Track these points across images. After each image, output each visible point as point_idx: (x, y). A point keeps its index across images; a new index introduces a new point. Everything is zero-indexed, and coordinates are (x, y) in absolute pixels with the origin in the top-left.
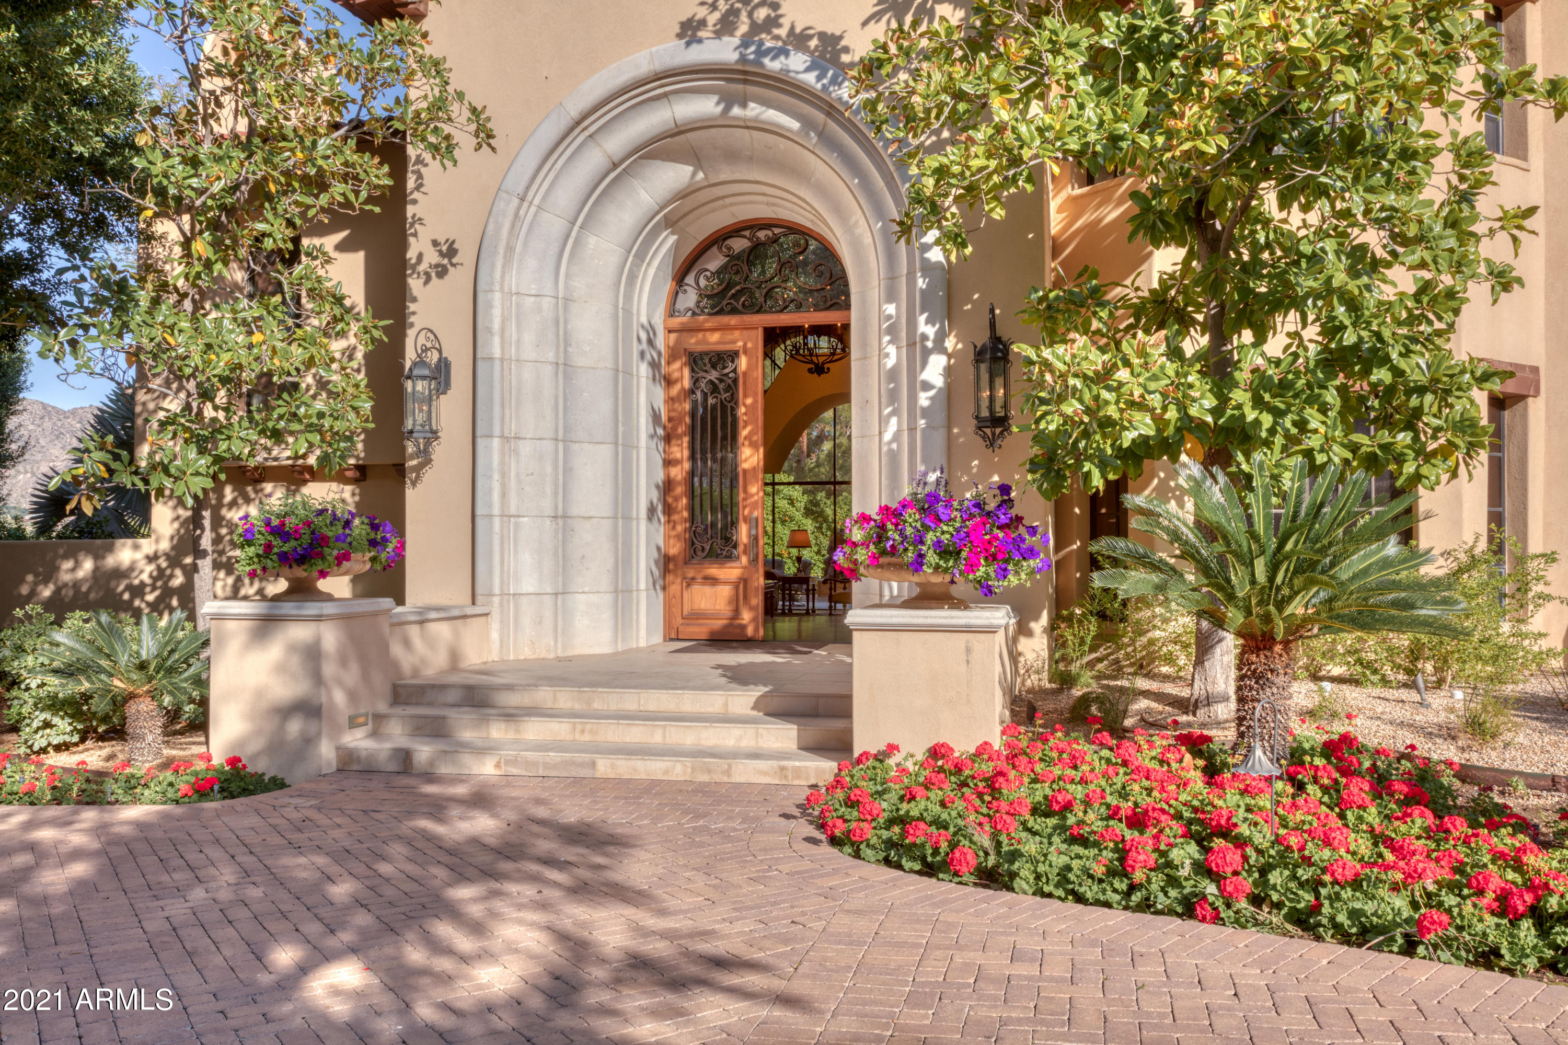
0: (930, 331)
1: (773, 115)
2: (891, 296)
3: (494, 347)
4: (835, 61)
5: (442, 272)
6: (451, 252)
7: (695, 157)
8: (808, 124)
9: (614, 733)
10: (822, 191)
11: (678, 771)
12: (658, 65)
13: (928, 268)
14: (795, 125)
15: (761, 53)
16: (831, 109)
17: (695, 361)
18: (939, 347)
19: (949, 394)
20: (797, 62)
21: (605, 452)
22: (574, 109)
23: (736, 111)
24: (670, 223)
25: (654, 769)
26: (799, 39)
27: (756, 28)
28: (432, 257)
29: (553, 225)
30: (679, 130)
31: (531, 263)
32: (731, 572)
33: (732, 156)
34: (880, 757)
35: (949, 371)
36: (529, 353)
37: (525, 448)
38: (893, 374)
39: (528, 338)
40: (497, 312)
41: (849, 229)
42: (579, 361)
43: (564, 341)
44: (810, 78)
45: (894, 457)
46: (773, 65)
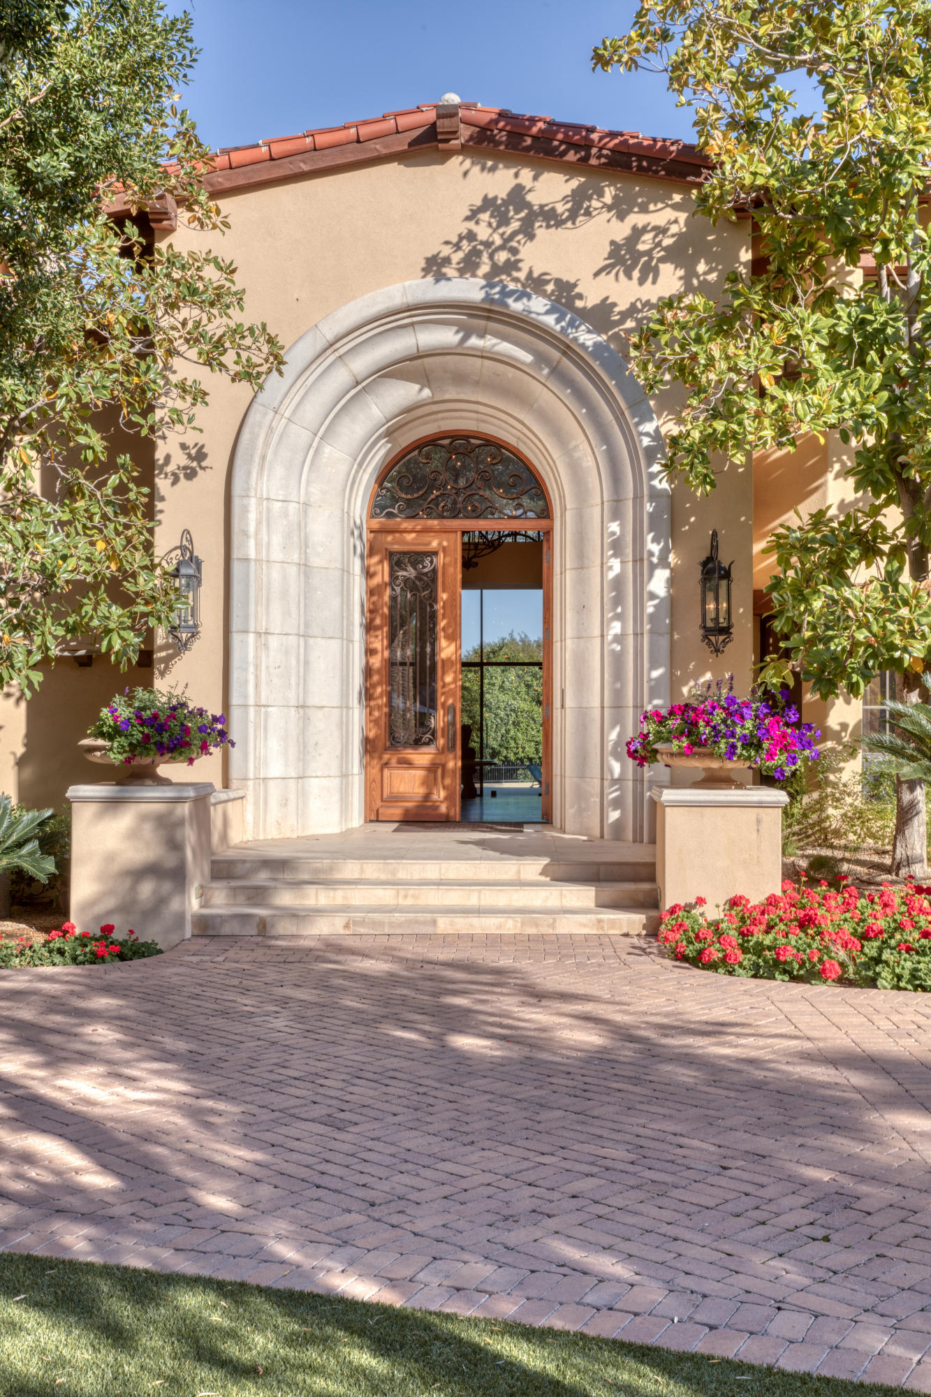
0: (655, 548)
1: (505, 347)
2: (616, 514)
3: (248, 548)
4: (570, 306)
5: (191, 474)
6: (200, 456)
7: (424, 379)
8: (541, 359)
9: (433, 898)
10: (544, 417)
11: (510, 926)
12: (411, 299)
13: (655, 495)
14: (528, 358)
15: (505, 293)
16: (568, 349)
17: (397, 560)
18: (663, 562)
19: (672, 604)
20: (538, 305)
21: (335, 645)
22: (330, 330)
23: (474, 341)
24: (389, 434)
25: (489, 925)
26: (536, 284)
27: (496, 270)
28: (180, 459)
29: (300, 435)
30: (419, 356)
31: (279, 471)
32: (423, 757)
33: (460, 379)
34: (688, 908)
35: (671, 582)
36: (277, 555)
37: (274, 642)
38: (618, 583)
39: (277, 540)
40: (252, 516)
41: (567, 451)
42: (316, 562)
43: (305, 544)
44: (550, 320)
45: (618, 659)
46: (516, 306)
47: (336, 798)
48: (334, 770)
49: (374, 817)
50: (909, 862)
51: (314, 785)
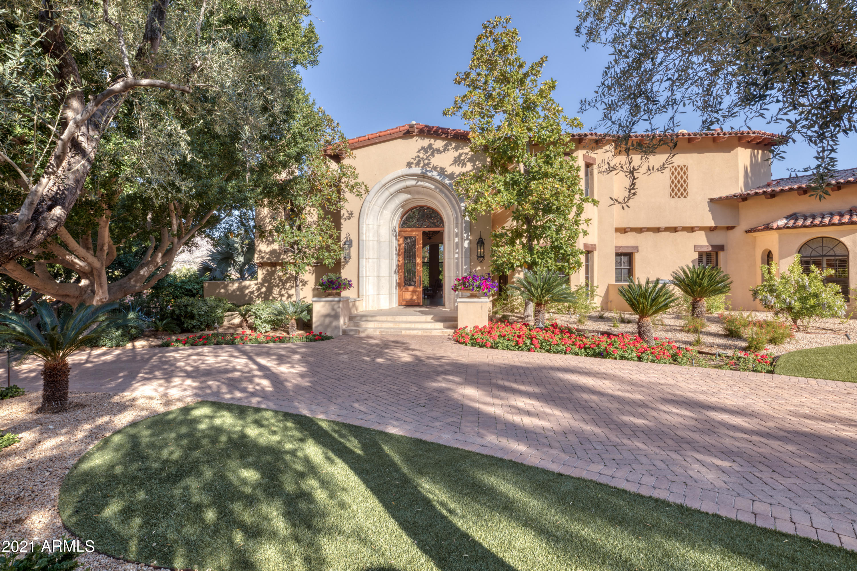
0: (465, 235)
1: (427, 184)
2: (457, 227)
3: (363, 237)
4: (444, 174)
5: (349, 218)
6: (352, 214)
7: (409, 193)
8: (437, 187)
9: (403, 325)
10: (439, 202)
11: (420, 333)
12: (403, 174)
13: (466, 222)
14: (433, 187)
15: (427, 171)
16: (444, 185)
17: (406, 238)
18: (467, 239)
19: (470, 249)
20: (435, 174)
21: (387, 261)
22: (383, 182)
23: (420, 183)
24: (402, 206)
25: (415, 332)
26: (435, 168)
27: (425, 165)
28: (346, 215)
29: (377, 208)
30: (407, 187)
31: (372, 217)
33: (418, 193)
34: (464, 329)
35: (469, 244)
36: (371, 238)
37: (370, 261)
38: (457, 244)
39: (371, 235)
40: (364, 229)
41: (446, 211)
42: (382, 240)
43: (379, 235)
44: (438, 178)
45: (457, 264)
46: (429, 174)
47: (388, 299)
48: (387, 292)
49: (400, 304)
50: (528, 316)
51: (382, 297)
